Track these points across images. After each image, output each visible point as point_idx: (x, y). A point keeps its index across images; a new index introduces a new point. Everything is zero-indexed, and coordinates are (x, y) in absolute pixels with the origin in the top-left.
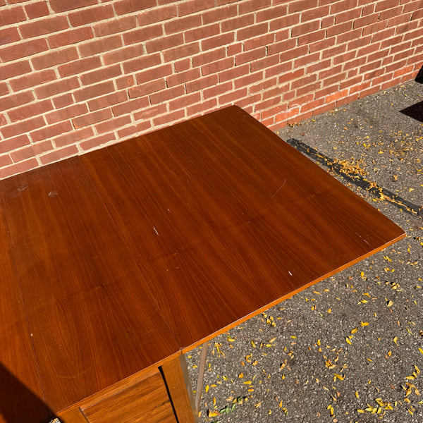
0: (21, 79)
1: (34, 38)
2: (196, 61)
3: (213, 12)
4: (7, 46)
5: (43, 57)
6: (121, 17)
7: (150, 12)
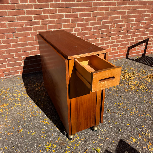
0: (88, 18)
1: (95, 7)
2: (132, 25)
3: (140, 10)
4: (88, 7)
5: (95, 13)
6: (118, 6)
7: (125, 7)
